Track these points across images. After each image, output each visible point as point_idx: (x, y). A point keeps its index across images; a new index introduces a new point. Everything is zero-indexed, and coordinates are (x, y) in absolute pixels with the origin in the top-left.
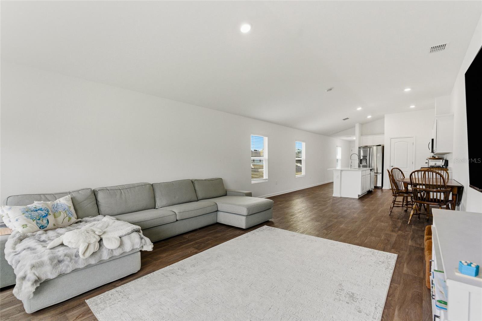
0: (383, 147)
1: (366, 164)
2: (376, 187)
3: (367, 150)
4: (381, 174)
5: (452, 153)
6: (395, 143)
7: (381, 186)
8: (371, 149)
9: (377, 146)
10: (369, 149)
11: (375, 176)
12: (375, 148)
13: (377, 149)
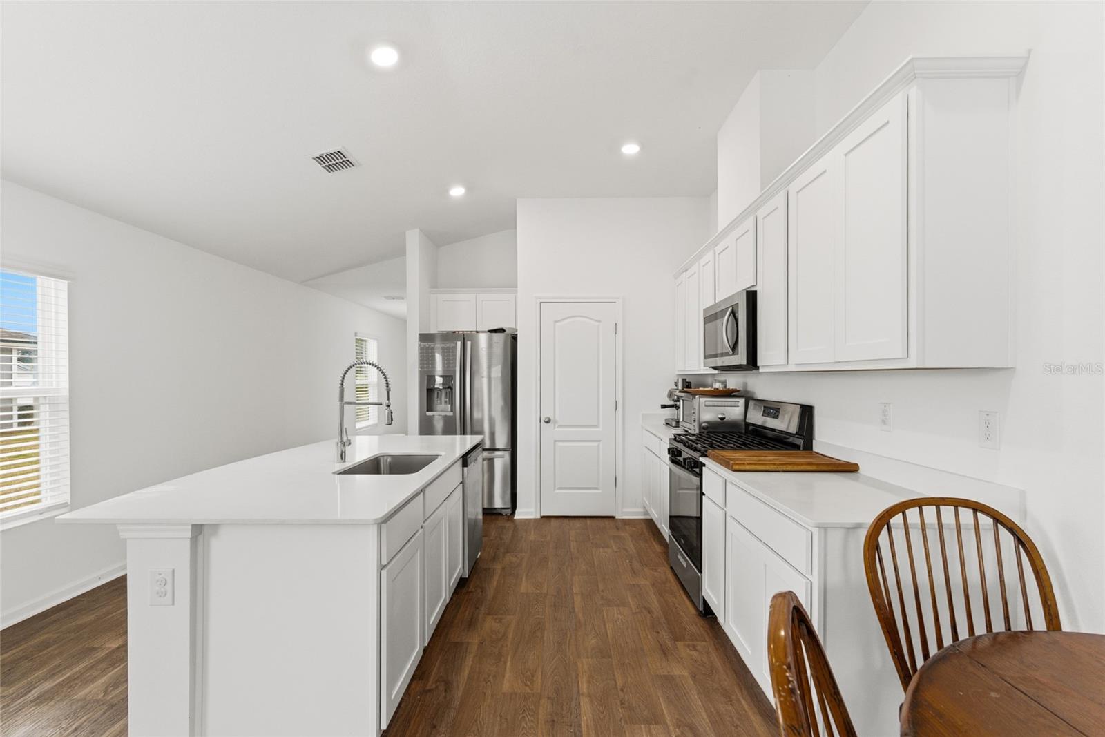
0: (514, 338)
1: (452, 411)
2: (490, 513)
3: (455, 348)
4: (507, 455)
5: (1012, 369)
6: (556, 322)
7: (509, 506)
8: (469, 344)
9: (491, 331)
10: (459, 343)
11: (485, 462)
12: (483, 339)
13: (490, 345)
